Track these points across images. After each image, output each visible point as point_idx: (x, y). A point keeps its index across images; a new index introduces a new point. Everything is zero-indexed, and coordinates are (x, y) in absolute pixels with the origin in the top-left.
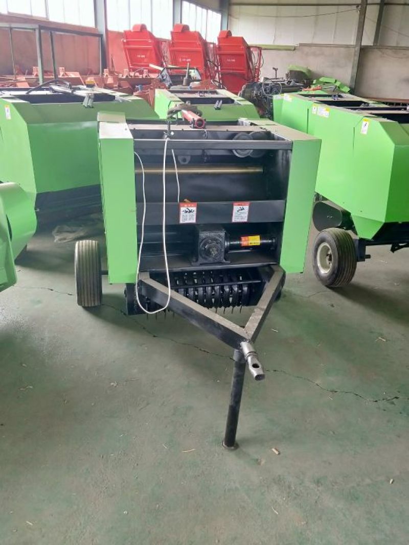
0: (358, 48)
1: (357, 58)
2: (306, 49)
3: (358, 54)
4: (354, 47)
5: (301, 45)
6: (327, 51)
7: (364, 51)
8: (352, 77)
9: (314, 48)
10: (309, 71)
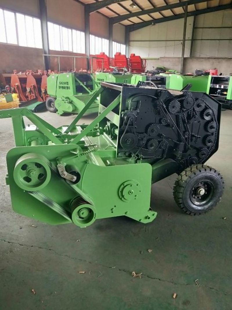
0: (183, 59)
1: (182, 62)
2: (163, 59)
3: (183, 61)
4: (181, 58)
5: (161, 58)
6: (171, 60)
7: (185, 60)
8: (181, 70)
9: (166, 59)
10: (164, 68)
